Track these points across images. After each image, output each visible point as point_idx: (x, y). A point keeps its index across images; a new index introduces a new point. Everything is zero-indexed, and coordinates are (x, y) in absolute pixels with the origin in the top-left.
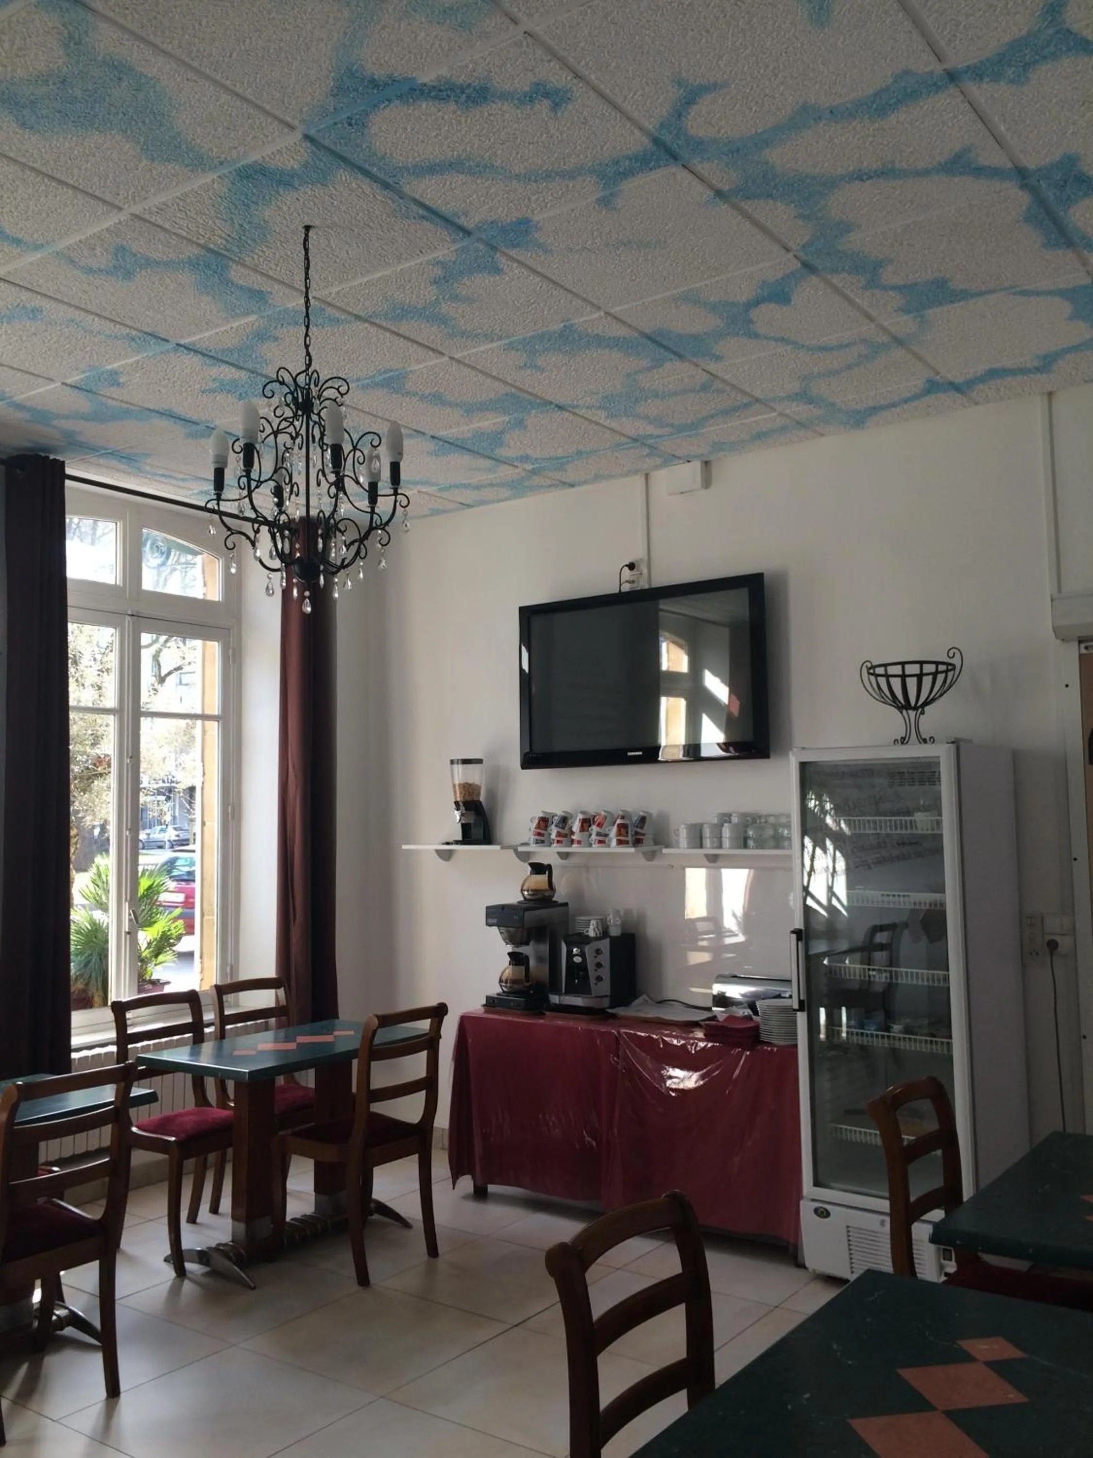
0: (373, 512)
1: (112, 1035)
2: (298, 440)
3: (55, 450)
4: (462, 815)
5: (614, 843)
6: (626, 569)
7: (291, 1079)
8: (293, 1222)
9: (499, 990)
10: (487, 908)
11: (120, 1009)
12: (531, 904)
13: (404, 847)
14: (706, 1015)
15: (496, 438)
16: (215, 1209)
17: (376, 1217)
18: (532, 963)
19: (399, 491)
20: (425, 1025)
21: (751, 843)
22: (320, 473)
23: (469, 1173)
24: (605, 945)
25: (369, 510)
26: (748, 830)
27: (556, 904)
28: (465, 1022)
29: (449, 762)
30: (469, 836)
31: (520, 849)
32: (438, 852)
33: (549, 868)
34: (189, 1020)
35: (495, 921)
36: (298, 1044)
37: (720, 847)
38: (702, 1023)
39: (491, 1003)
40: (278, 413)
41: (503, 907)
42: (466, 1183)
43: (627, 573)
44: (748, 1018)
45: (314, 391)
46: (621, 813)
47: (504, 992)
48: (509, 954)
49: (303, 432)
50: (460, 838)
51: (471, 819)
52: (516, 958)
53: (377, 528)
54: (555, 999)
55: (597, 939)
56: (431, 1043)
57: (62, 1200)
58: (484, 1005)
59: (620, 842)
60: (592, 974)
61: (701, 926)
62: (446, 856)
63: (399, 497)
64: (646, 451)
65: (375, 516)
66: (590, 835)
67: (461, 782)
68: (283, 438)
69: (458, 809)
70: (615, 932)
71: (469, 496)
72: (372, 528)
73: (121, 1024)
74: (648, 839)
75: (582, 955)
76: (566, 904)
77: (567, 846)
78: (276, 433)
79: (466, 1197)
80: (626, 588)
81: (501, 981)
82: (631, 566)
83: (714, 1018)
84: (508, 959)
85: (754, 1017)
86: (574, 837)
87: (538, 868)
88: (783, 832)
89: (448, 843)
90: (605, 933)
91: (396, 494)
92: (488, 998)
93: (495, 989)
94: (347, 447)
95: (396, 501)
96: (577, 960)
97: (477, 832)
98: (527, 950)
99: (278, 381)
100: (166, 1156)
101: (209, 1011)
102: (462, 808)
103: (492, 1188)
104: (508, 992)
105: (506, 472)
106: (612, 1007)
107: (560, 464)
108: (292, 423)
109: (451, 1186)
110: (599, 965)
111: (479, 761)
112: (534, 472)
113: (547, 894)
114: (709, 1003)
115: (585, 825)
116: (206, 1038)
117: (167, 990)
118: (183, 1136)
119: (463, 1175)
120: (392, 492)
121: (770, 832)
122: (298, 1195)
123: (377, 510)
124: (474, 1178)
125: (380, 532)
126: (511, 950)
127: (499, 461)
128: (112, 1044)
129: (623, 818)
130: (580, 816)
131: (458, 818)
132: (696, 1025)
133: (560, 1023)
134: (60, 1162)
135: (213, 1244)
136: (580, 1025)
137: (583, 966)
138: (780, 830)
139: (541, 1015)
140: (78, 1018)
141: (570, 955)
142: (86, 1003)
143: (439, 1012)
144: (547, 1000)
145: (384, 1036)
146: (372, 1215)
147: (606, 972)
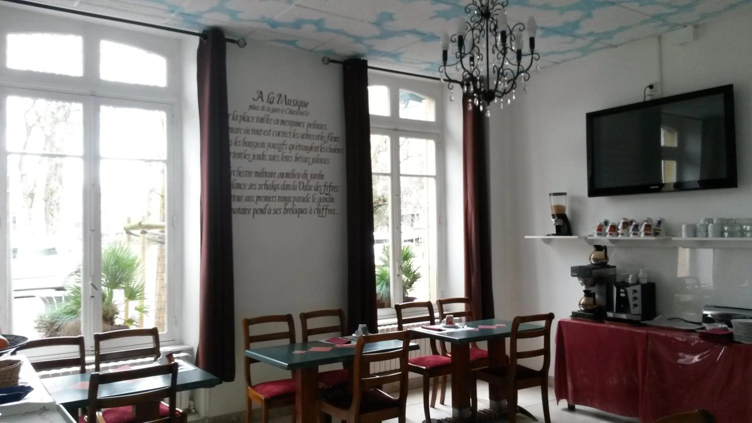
0: (519, 65)
1: (396, 320)
2: (483, 32)
3: (363, 56)
4: (556, 221)
5: (643, 235)
6: (648, 88)
7: (475, 346)
8: (480, 412)
9: (579, 309)
10: (572, 267)
11: (398, 308)
12: (594, 267)
13: (526, 237)
14: (699, 327)
15: (576, 25)
16: (442, 403)
17: (519, 414)
18: (597, 296)
19: (534, 52)
20: (542, 323)
21: (726, 234)
22: (495, 47)
23: (565, 398)
24: (638, 288)
25: (517, 64)
26: (724, 227)
27: (609, 267)
28: (561, 324)
29: (548, 195)
30: (560, 231)
31: (589, 238)
32: (544, 240)
33: (605, 248)
34: (428, 315)
35: (575, 274)
36: (480, 329)
37: (707, 236)
38: (697, 331)
39: (575, 315)
40: (473, 19)
41: (581, 267)
42: (564, 403)
43: (648, 90)
44: (725, 329)
45: (491, 6)
46: (646, 219)
47: (581, 310)
48: (584, 291)
49: (485, 27)
50: (555, 232)
51: (561, 223)
52: (587, 293)
53: (522, 72)
54: (610, 315)
55: (633, 285)
56: (546, 332)
57: (381, 390)
58: (571, 316)
59: (646, 234)
60: (631, 303)
61: (688, 281)
62: (548, 241)
63: (534, 56)
64: (661, 23)
65: (520, 67)
66: (629, 230)
67: (556, 204)
68: (476, 32)
69: (554, 218)
70: (644, 281)
71: (558, 58)
72: (519, 73)
73: (399, 315)
74: (662, 233)
75: (626, 292)
76: (614, 267)
77: (615, 236)
78: (473, 29)
79: (564, 410)
80: (648, 99)
81: (580, 304)
82: (651, 87)
83: (704, 328)
84: (583, 294)
85: (729, 329)
86: (619, 232)
87: (599, 248)
88: (746, 228)
89: (549, 235)
90: (638, 283)
91: (532, 53)
92: (573, 313)
93: (577, 309)
94: (508, 32)
95: (532, 57)
96: (623, 295)
97: (565, 229)
98: (593, 290)
99: (473, 4)
100: (422, 376)
101: (436, 312)
102: (556, 218)
103: (577, 407)
104: (584, 310)
105: (580, 43)
106: (643, 320)
107: (609, 34)
108: (479, 24)
109: (556, 404)
110: (635, 298)
111: (564, 194)
112: (595, 41)
113: (604, 261)
114: (700, 320)
115: (626, 225)
116: (436, 323)
117: (415, 301)
118: (429, 367)
119: (562, 398)
120: (530, 53)
121: (738, 228)
122: (482, 401)
123: (521, 64)
124: (568, 400)
125: (522, 74)
126: (584, 289)
127: (577, 37)
128: (395, 324)
129: (647, 221)
130: (622, 221)
131: (554, 223)
132: (693, 331)
133: (613, 326)
134: (379, 374)
135: (444, 418)
136: (625, 328)
137: (626, 298)
138: (744, 227)
139: (602, 322)
140: (380, 312)
141: (618, 293)
142: (383, 306)
143: (550, 317)
144: (606, 315)
145: (523, 327)
146: (517, 413)
147: (639, 302)
